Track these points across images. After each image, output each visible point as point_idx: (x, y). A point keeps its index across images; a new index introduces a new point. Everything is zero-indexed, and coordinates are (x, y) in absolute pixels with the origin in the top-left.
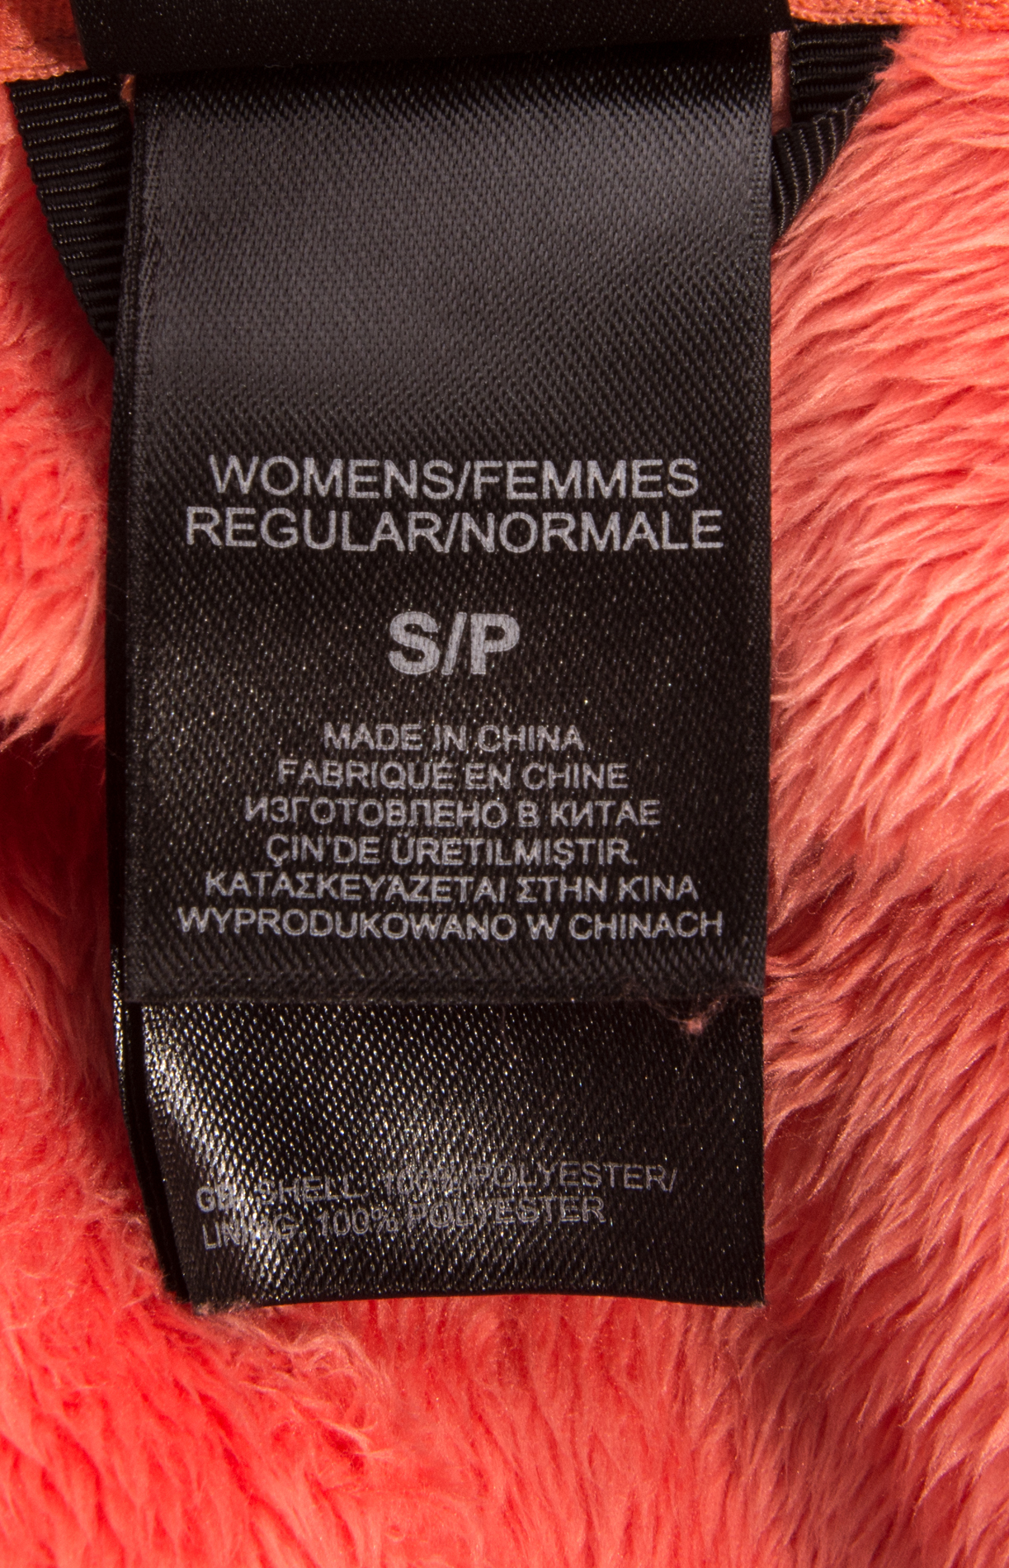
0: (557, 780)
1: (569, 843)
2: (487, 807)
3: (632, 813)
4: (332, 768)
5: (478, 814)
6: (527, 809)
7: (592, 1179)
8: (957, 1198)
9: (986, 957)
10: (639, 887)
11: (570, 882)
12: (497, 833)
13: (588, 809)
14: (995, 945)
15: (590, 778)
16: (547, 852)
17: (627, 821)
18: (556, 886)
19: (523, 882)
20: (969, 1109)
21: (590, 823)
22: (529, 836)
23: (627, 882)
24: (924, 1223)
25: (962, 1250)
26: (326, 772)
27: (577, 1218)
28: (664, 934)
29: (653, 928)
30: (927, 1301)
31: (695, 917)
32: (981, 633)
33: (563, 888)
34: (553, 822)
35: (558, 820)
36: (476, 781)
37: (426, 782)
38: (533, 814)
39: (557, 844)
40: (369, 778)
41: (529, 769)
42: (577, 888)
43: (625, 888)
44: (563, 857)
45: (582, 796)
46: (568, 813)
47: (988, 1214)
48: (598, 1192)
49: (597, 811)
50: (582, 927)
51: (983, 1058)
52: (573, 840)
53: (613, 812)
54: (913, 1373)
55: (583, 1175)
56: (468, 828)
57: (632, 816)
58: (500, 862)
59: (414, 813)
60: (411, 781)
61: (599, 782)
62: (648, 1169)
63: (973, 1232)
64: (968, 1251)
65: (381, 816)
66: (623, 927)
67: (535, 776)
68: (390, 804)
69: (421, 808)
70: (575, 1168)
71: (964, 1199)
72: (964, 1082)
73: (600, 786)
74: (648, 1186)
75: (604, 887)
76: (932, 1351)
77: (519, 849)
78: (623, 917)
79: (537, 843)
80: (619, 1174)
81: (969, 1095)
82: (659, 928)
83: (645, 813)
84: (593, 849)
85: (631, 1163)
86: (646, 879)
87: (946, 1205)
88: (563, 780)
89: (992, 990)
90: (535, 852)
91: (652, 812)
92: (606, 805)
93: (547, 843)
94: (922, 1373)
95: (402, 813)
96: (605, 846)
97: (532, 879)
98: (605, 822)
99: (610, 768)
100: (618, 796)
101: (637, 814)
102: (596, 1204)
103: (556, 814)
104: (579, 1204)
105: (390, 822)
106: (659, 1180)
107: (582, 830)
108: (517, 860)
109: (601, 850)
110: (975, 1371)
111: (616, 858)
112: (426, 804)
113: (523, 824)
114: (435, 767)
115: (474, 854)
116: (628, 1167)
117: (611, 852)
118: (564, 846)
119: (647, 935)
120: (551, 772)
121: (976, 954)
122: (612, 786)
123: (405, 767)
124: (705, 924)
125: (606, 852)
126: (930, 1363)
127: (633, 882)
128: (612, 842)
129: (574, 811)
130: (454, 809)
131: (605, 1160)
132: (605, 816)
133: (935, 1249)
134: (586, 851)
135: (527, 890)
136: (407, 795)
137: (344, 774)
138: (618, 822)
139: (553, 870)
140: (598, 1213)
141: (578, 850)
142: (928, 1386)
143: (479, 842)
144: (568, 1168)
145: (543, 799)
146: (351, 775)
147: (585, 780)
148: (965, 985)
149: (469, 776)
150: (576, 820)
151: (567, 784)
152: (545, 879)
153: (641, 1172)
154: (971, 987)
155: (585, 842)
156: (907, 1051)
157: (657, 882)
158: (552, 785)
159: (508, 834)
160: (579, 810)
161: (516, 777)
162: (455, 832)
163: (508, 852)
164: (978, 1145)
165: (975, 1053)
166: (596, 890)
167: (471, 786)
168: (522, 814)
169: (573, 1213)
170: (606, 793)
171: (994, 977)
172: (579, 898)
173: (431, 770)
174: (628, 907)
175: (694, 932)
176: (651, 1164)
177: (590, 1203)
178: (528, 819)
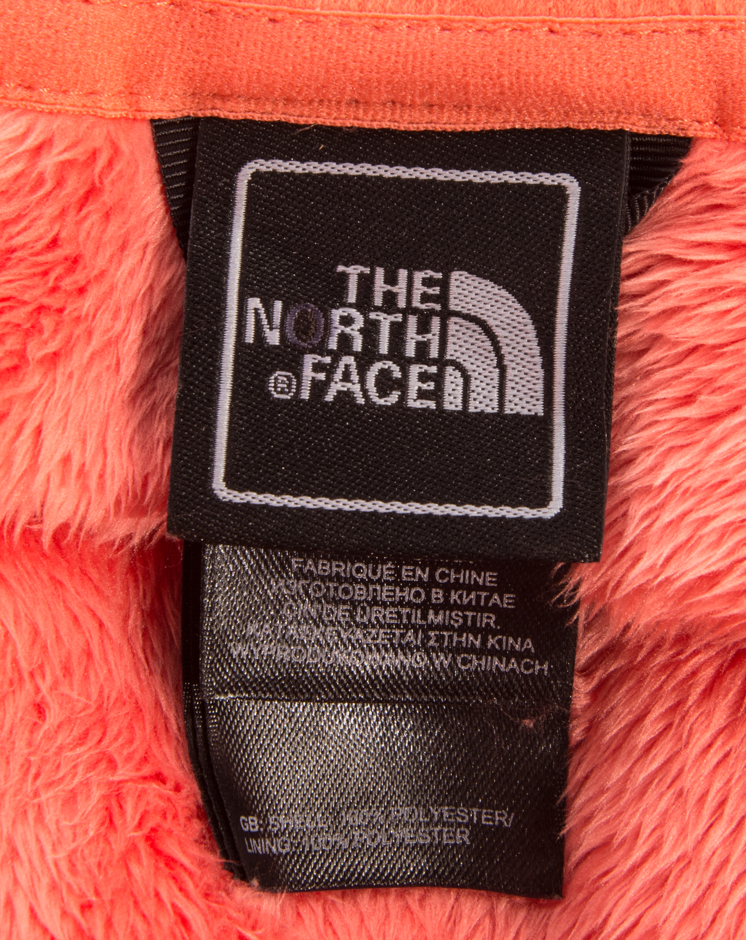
0: (455, 579)
1: (460, 614)
2: (413, 591)
3: (498, 600)
4: (323, 565)
5: (408, 595)
6: (437, 593)
7: (463, 818)
8: (641, 810)
9: (671, 669)
10: (500, 642)
11: (460, 636)
12: (418, 606)
13: (473, 596)
14: (677, 661)
15: (475, 579)
16: (447, 617)
17: (495, 605)
18: (451, 637)
19: (432, 634)
20: (654, 759)
21: (474, 603)
22: (437, 609)
23: (493, 638)
24: (619, 823)
25: (640, 841)
26: (320, 567)
27: (452, 842)
28: (513, 670)
29: (507, 666)
30: (616, 871)
31: (532, 663)
32: (691, 490)
33: (455, 639)
34: (452, 602)
35: (455, 600)
36: (407, 576)
37: (379, 575)
38: (440, 596)
39: (453, 614)
40: (345, 571)
41: (440, 571)
42: (464, 639)
43: (491, 641)
44: (457, 621)
45: (469, 588)
46: (461, 597)
47: (658, 822)
48: (467, 826)
49: (478, 598)
50: (465, 662)
51: (665, 729)
52: (462, 612)
53: (488, 599)
54: (604, 915)
55: (458, 815)
56: (401, 603)
57: (499, 602)
58: (419, 622)
59: (371, 592)
60: (370, 575)
61: (481, 581)
62: (497, 813)
63: (648, 831)
64: (644, 843)
65: (352, 593)
66: (489, 663)
67: (443, 575)
68: (357, 587)
69: (375, 590)
70: (452, 811)
71: (645, 812)
72: (652, 744)
73: (481, 583)
74: (496, 823)
75: (479, 640)
76: (617, 901)
77: (431, 616)
78: (490, 658)
79: (441, 612)
80: (479, 815)
81: (654, 752)
82: (511, 666)
83: (506, 601)
84: (474, 618)
85: (487, 809)
86: (505, 638)
87: (634, 813)
88: (459, 579)
89: (674, 689)
90: (440, 617)
91: (510, 601)
92: (484, 594)
93: (448, 613)
94: (609, 915)
95: (364, 592)
96: (481, 617)
97: (437, 633)
98: (482, 603)
99: (487, 574)
100: (492, 590)
101: (502, 601)
102: (464, 833)
103: (454, 597)
104: (455, 833)
105: (356, 597)
106: (503, 819)
107: (469, 607)
108: (429, 621)
109: (479, 619)
110: (641, 916)
111: (488, 624)
112: (378, 588)
113: (434, 601)
114: (384, 567)
115: (404, 617)
116: (485, 811)
117: (485, 621)
118: (457, 615)
119: (503, 670)
120: (452, 573)
121: (664, 667)
122: (488, 584)
123: (368, 568)
124: (538, 667)
125: (482, 621)
126: (615, 909)
127: (496, 638)
128: (486, 615)
129: (465, 596)
130: (394, 591)
131: (472, 807)
132: (483, 600)
133: (624, 841)
134: (470, 619)
135: (434, 639)
136: (367, 583)
137: (331, 568)
138: (490, 604)
139: (450, 628)
140: (466, 838)
141: (465, 618)
142: (612, 923)
143: (408, 610)
144: (450, 811)
145: (447, 588)
146: (335, 569)
147: (472, 579)
148: (657, 685)
149: (404, 573)
150: (465, 601)
151: (461, 581)
152: (445, 633)
153: (493, 814)
154: (661, 687)
155: (470, 614)
156: (619, 723)
157: (511, 640)
158: (452, 581)
159: (425, 607)
160: (467, 596)
161: (432, 576)
162: (393, 604)
163: (424, 617)
164: (656, 780)
165: (660, 726)
166: (474, 641)
167: (405, 579)
168: (434, 596)
169: (451, 838)
170: (484, 588)
171: (675, 682)
172: (464, 645)
173: (382, 569)
174: (493, 652)
175: (531, 671)
176: (498, 810)
177: (461, 833)
178: (437, 599)
